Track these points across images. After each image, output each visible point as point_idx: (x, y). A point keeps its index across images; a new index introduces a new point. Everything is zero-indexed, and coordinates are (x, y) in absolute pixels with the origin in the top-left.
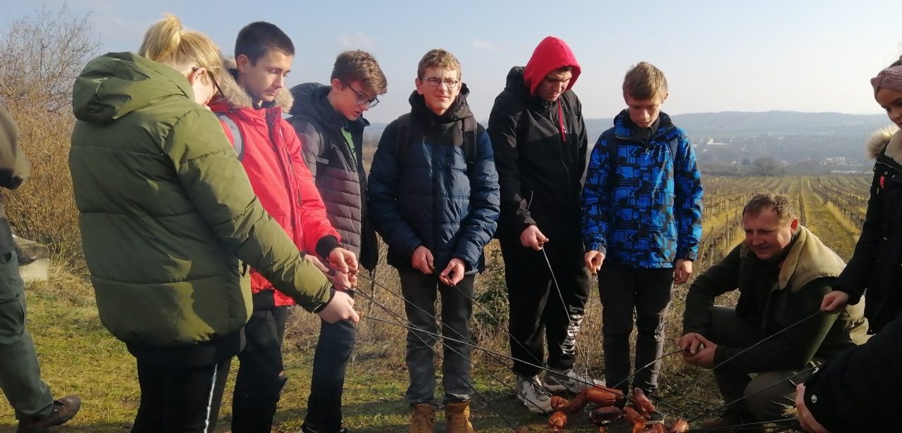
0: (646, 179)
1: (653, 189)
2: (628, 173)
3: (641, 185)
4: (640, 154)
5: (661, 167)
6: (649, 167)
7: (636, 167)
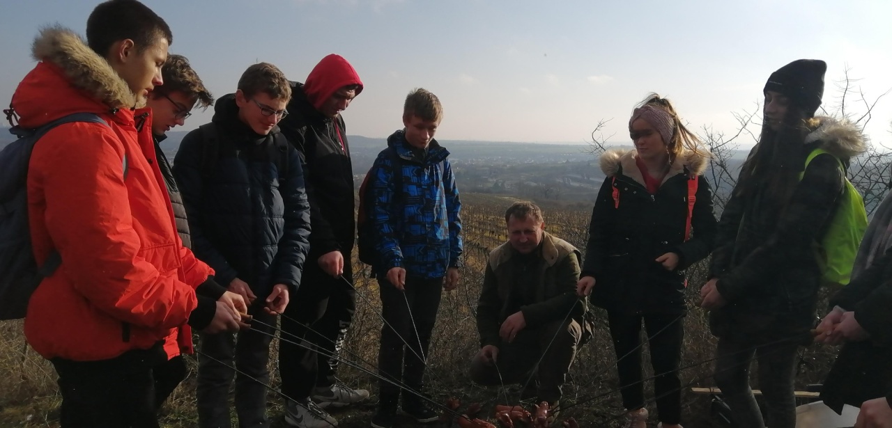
1: (434, 206)
2: (414, 191)
4: (420, 174)
5: (437, 185)
6: (428, 185)
7: (419, 186)
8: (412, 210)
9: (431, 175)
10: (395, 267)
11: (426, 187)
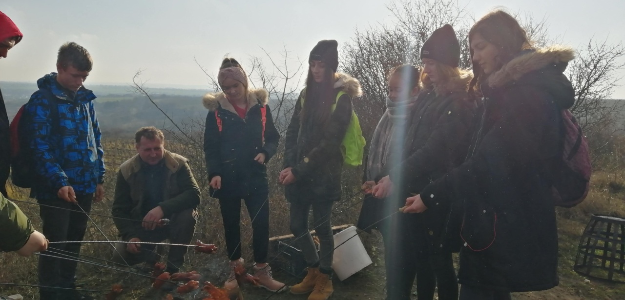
0: (81, 129)
2: (69, 124)
3: (79, 134)
4: (73, 110)
5: (87, 119)
6: (80, 120)
7: (73, 120)
8: (69, 140)
9: (82, 111)
10: (63, 186)
11: (79, 121)
